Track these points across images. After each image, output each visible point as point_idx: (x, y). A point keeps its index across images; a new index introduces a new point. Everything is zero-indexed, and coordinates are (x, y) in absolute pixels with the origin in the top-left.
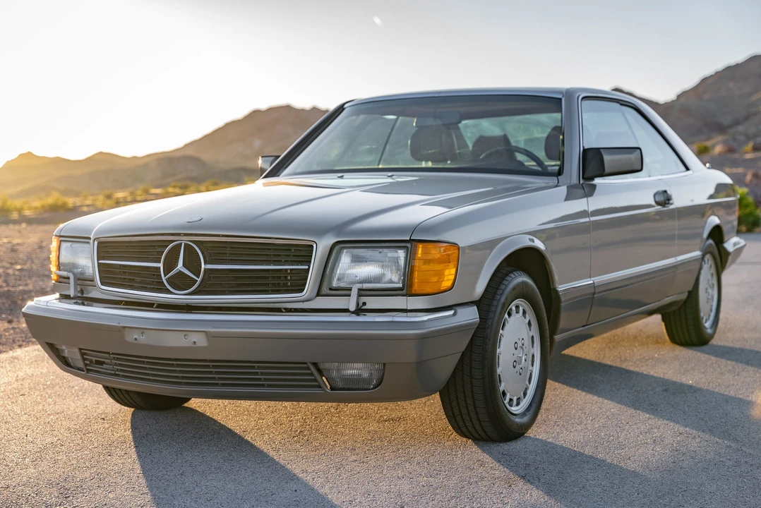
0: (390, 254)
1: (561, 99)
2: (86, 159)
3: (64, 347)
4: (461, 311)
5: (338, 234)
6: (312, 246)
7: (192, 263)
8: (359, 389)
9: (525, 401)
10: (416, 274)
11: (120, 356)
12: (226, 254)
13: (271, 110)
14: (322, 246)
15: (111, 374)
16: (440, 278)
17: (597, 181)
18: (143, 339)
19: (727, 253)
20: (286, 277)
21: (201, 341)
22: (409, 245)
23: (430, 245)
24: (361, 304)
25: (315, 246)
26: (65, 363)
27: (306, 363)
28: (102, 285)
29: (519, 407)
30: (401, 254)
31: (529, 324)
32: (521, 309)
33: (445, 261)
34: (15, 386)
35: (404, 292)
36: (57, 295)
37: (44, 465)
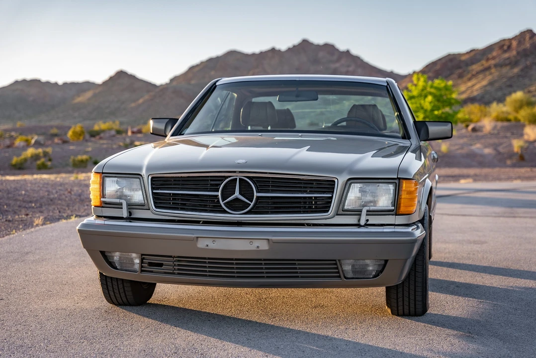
0: (384, 187)
5: (349, 173)
6: (334, 181)
8: (363, 278)
10: (403, 201)
12: (269, 186)
14: (341, 180)
20: (312, 202)
21: (264, 246)
22: (396, 181)
23: (410, 182)
25: (336, 181)
27: (335, 260)
28: (155, 208)
33: (416, 192)
35: (394, 213)
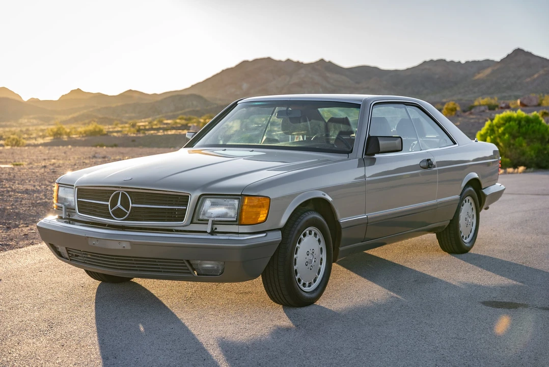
0: (231, 202)
1: (360, 105)
2: (119, 95)
3: (58, 246)
4: (270, 234)
5: (203, 190)
6: (189, 197)
7: (125, 203)
8: (212, 275)
9: (314, 284)
10: (244, 214)
11: (86, 253)
13: (256, 61)
14: (194, 196)
15: (83, 262)
16: (257, 216)
17: (376, 156)
18: (97, 244)
19: (485, 196)
20: (175, 213)
21: (127, 246)
22: (240, 197)
23: (253, 198)
24: (214, 229)
26: (59, 255)
27: (182, 260)
28: (79, 212)
29: (310, 288)
30: (236, 202)
31: (319, 241)
32: (313, 232)
33: (261, 206)
34: (37, 266)
35: (237, 223)
36: (57, 216)
37: (43, 311)
